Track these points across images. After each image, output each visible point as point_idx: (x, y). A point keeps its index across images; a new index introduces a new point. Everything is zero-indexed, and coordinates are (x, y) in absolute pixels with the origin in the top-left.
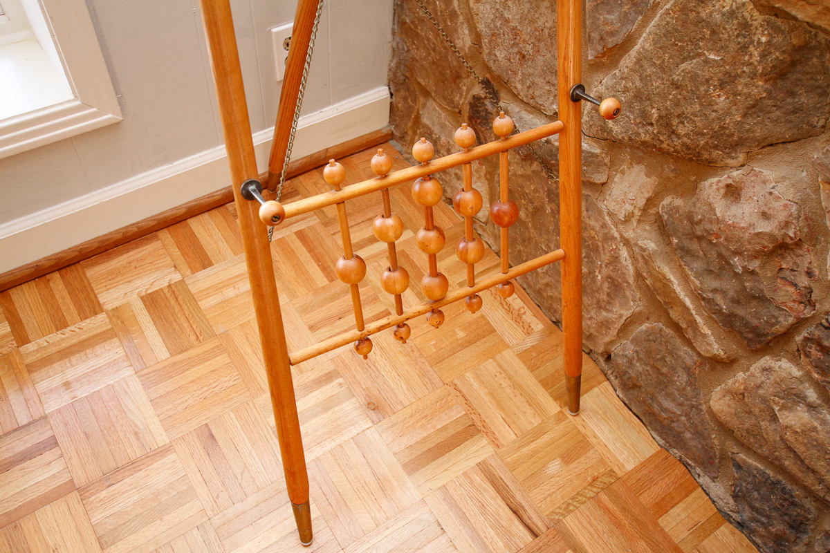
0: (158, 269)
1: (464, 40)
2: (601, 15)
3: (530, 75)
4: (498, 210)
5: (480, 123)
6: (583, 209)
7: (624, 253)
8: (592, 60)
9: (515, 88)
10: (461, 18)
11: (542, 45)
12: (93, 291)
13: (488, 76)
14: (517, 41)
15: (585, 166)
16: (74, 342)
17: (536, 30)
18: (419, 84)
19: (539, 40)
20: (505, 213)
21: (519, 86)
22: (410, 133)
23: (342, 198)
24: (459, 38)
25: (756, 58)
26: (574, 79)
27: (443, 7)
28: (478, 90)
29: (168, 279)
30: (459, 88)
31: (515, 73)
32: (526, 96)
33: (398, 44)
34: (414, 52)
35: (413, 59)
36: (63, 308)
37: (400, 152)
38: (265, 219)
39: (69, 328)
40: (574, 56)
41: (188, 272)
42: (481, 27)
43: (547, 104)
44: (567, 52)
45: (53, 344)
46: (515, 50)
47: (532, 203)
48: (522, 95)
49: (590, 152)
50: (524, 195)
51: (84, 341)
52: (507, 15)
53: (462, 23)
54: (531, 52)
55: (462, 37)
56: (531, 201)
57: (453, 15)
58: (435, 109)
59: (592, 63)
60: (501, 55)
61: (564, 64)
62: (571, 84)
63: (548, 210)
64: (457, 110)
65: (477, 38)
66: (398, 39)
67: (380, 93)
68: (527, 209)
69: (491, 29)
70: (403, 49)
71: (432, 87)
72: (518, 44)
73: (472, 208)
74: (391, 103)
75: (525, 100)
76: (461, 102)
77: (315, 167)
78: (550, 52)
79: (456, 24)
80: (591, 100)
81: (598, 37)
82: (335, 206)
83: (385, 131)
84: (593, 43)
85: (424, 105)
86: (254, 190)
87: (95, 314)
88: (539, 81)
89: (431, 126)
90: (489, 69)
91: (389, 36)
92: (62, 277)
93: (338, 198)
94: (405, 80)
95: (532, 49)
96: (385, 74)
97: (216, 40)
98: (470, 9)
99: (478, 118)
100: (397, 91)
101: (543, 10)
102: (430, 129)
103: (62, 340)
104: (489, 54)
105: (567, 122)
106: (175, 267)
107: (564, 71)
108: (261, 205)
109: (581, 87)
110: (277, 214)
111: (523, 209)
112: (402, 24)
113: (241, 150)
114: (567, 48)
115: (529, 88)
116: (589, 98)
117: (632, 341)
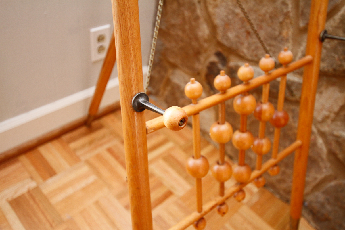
1: (204, 31)
7: (320, 141)
9: (242, 52)
13: (220, 49)
14: (244, 25)
18: (170, 62)
21: (245, 51)
22: (162, 90)
23: (199, 110)
24: (200, 31)
27: (190, 15)
28: (214, 59)
29: (27, 187)
30: (199, 59)
31: (242, 44)
34: (167, 44)
35: (166, 49)
41: (41, 180)
42: (217, 21)
48: (247, 56)
53: (202, 22)
55: (202, 29)
57: (196, 18)
59: (301, 29)
60: (231, 35)
61: (318, 16)
62: (321, 30)
64: (196, 72)
65: (214, 28)
69: (224, 21)
71: (178, 62)
72: (246, 26)
75: (249, 58)
76: (200, 67)
79: (198, 23)
85: (173, 73)
90: (221, 45)
98: (209, 13)
104: (223, 36)
106: (32, 178)
107: (317, 21)
115: (253, 50)
117: (323, 193)
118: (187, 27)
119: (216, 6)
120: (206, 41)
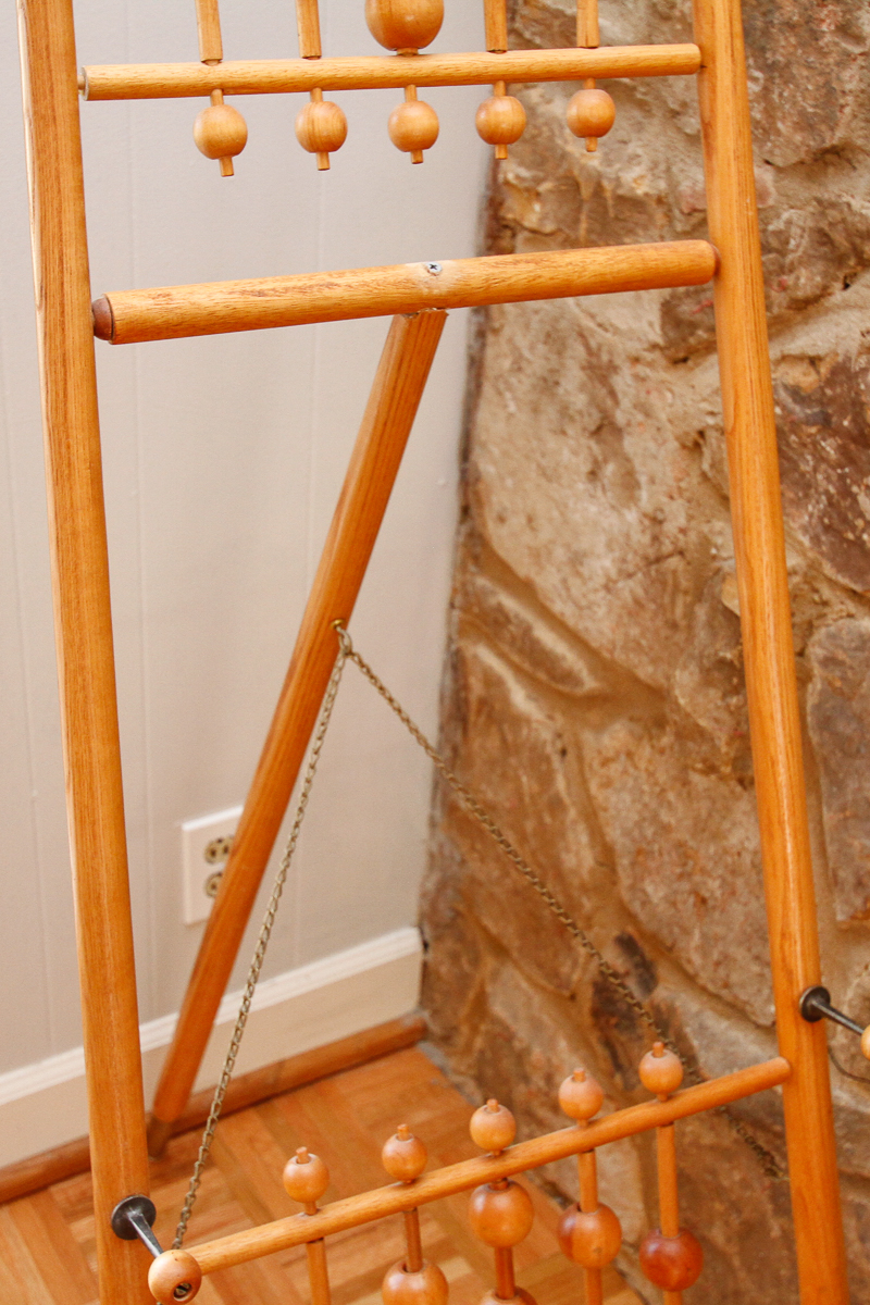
1: (579, 855)
2: (854, 837)
3: (717, 938)
4: (657, 1252)
5: (617, 1026)
6: (852, 1235)
8: (843, 922)
9: (689, 961)
10: (572, 813)
11: (740, 882)
13: (630, 929)
14: (688, 869)
15: (848, 1140)
17: (726, 852)
18: (485, 930)
19: (733, 872)
20: (672, 1261)
21: (697, 959)
22: (465, 1029)
23: (319, 1231)
24: (568, 850)
26: (806, 977)
27: (536, 788)
28: (614, 958)
30: (570, 949)
31: (687, 932)
32: (713, 981)
33: (441, 846)
34: (474, 866)
35: (473, 880)
37: (441, 1070)
38: (160, 1292)
40: (802, 932)
42: (614, 834)
43: (758, 1003)
44: (786, 925)
46: (685, 886)
47: (739, 1211)
48: (703, 979)
49: (855, 1112)
50: (719, 1191)
52: (665, 817)
53: (574, 822)
54: (718, 893)
55: (574, 848)
56: (735, 1207)
57: (556, 806)
58: (518, 987)
59: (844, 927)
60: (655, 891)
61: (782, 947)
62: (801, 985)
63: (776, 1232)
64: (567, 993)
65: (607, 857)
66: (441, 836)
67: (404, 942)
68: (727, 1223)
69: (634, 840)
70: (452, 858)
71: (511, 938)
72: (690, 875)
73: (599, 1250)
74: (425, 966)
75: (711, 987)
76: (575, 977)
78: (758, 898)
79: (562, 823)
80: (843, 1021)
81: (852, 880)
82: (302, 1249)
83: (409, 1023)
84: (842, 890)
85: (495, 975)
86: (138, 1220)
88: (739, 953)
89: (509, 1022)
90: (631, 917)
91: (422, 829)
93: (311, 1230)
94: (453, 919)
95: (721, 887)
96: (412, 904)
97: (95, 928)
98: (590, 798)
99: (612, 1014)
100: (439, 938)
101: (738, 816)
102: (507, 1028)
104: (632, 888)
105: (798, 1061)
107: (784, 960)
108: (153, 1258)
109: (821, 992)
110: (184, 1281)
111: (718, 1223)
112: (451, 809)
113: (120, 1136)
114: (785, 916)
115: (718, 964)
116: (839, 1018)
118: (530, 825)
119: (607, 784)
120: (584, 888)
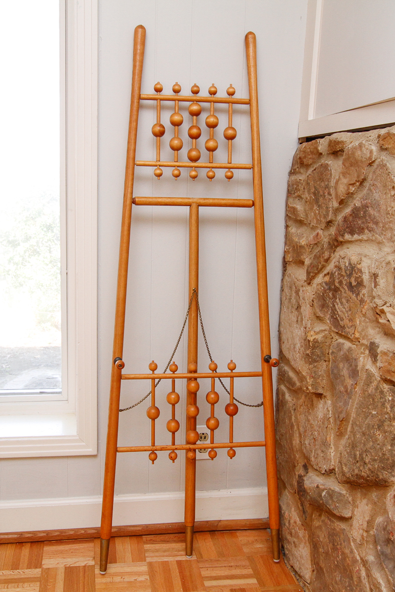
0: (84, 556)
3: (316, 450)
5: (302, 495)
7: (363, 573)
9: (313, 462)
10: (295, 428)
11: (320, 430)
12: (42, 557)
13: (306, 461)
14: (312, 431)
16: (16, 577)
17: (318, 421)
19: (319, 427)
21: (313, 459)
25: (389, 409)
27: (289, 422)
29: (86, 563)
31: (312, 452)
36: (21, 560)
39: (18, 570)
42: (302, 429)
43: (322, 466)
45: (5, 575)
46: (312, 437)
48: (314, 465)
49: (340, 493)
51: (21, 579)
54: (317, 436)
55: (295, 439)
59: (338, 434)
65: (300, 437)
71: (286, 479)
77: (209, 530)
78: (323, 432)
84: (337, 421)
87: (36, 568)
90: (306, 457)
92: (31, 546)
99: (301, 491)
103: (11, 574)
106: (94, 558)
115: (316, 458)
118: (288, 436)
120: (297, 451)
